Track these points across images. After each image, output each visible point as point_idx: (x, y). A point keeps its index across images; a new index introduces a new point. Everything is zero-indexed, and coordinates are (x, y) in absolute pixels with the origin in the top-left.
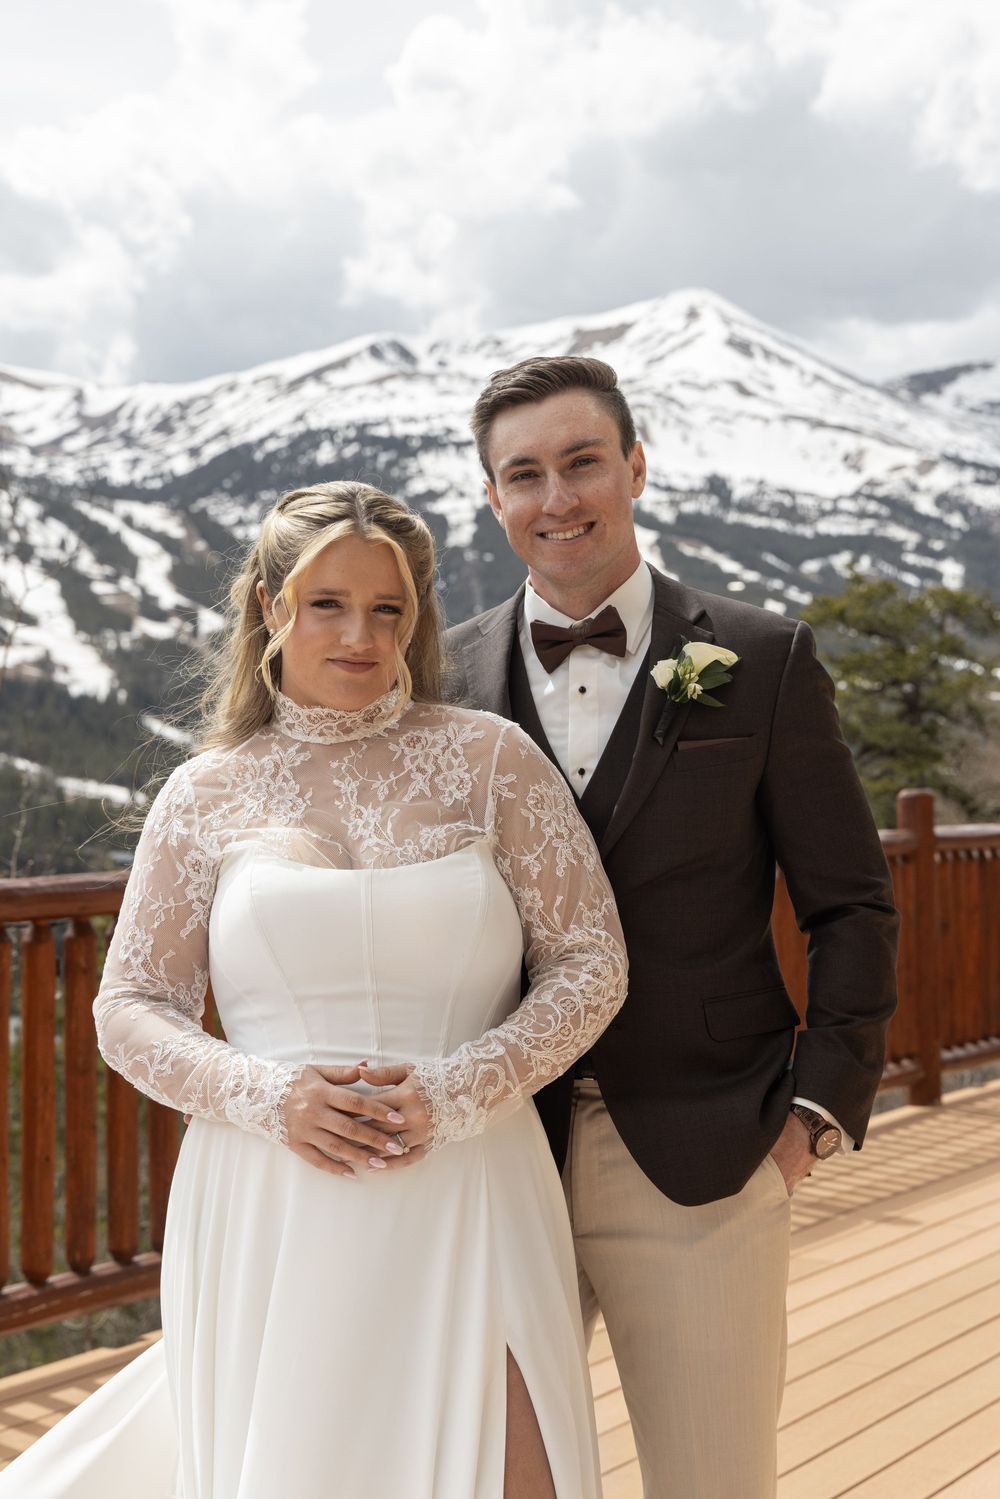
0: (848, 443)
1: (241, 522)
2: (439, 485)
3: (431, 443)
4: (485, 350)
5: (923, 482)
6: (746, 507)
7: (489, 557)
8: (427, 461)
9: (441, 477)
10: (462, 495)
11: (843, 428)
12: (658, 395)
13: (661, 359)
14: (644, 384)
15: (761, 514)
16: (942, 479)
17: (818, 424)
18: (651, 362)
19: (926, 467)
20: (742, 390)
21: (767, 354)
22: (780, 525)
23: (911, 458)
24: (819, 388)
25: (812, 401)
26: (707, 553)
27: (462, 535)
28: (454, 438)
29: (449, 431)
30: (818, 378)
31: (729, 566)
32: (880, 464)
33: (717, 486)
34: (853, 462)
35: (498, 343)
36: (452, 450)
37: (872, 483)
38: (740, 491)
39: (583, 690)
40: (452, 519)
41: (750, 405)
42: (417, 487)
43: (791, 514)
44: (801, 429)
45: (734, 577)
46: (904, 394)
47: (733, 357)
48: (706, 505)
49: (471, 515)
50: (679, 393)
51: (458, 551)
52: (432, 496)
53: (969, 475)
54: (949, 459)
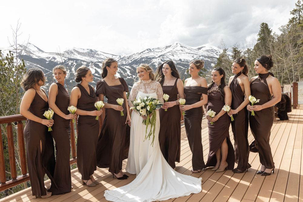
0: (192, 55)
1: (136, 67)
2: (154, 62)
3: (153, 58)
5: (200, 58)
6: (183, 62)
8: (153, 60)
10: (157, 63)
11: (192, 54)
14: (173, 51)
15: (185, 62)
16: (201, 58)
17: (190, 53)
18: (173, 49)
19: (200, 57)
20: (182, 51)
21: (184, 47)
22: (187, 63)
23: (198, 56)
24: (189, 50)
25: (189, 51)
26: (180, 66)
28: (156, 57)
30: (189, 49)
31: (182, 67)
32: (195, 57)
33: (180, 60)
34: (193, 57)
35: (159, 48)
37: (195, 59)
38: (183, 60)
40: (156, 65)
41: (183, 52)
42: (152, 62)
43: (187, 62)
44: (188, 54)
45: (182, 68)
46: (197, 50)
47: (181, 47)
48: (179, 62)
50: (176, 51)
52: (154, 63)
53: (204, 57)
54: (202, 56)
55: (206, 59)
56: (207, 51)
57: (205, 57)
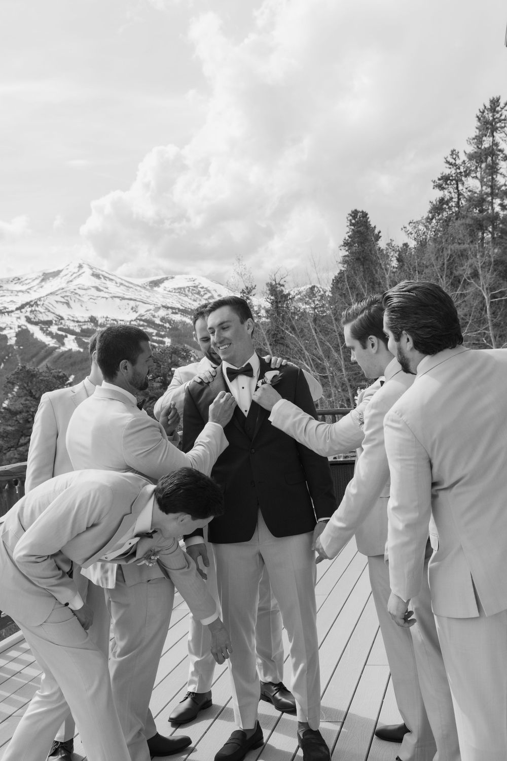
0: (132, 303)
2: (3, 325)
4: (15, 282)
5: (156, 314)
7: (21, 347)
9: (4, 323)
10: (11, 328)
11: (131, 299)
12: (72, 292)
13: (71, 281)
14: (68, 289)
16: (162, 313)
17: (123, 299)
18: (68, 282)
19: (157, 309)
20: (98, 289)
21: (105, 277)
23: (152, 307)
24: (122, 287)
25: (120, 291)
27: (12, 341)
28: (7, 310)
29: (5, 308)
30: (121, 284)
32: (142, 309)
33: (93, 320)
34: (134, 309)
35: (19, 279)
36: (6, 314)
37: (141, 316)
38: (100, 321)
39: (243, 388)
40: (9, 336)
41: (102, 294)
44: (117, 300)
46: (148, 287)
47: (93, 279)
48: (90, 326)
49: (14, 335)
50: (78, 291)
51: (11, 346)
52: (2, 330)
53: (170, 311)
54: (163, 307)
55: (177, 318)
56: (180, 291)
57: (175, 311)
